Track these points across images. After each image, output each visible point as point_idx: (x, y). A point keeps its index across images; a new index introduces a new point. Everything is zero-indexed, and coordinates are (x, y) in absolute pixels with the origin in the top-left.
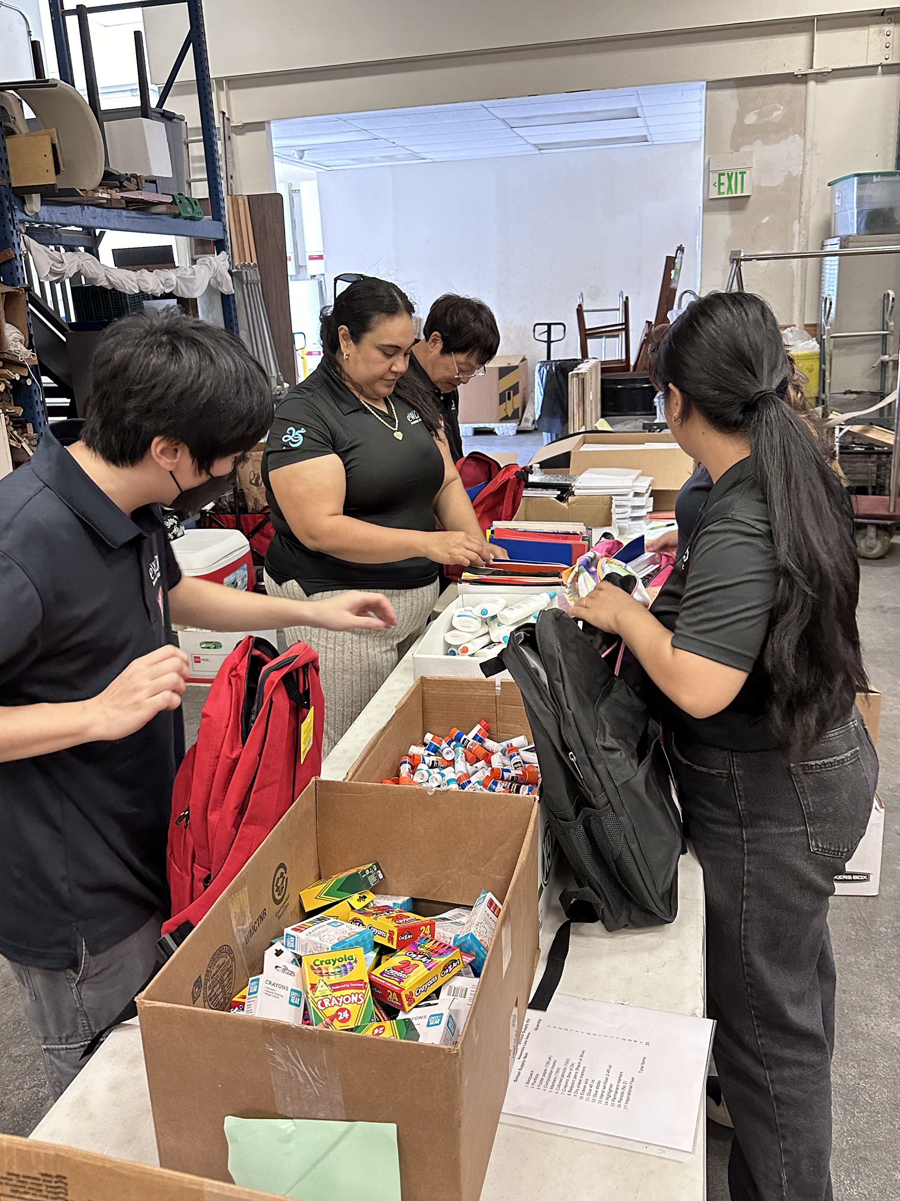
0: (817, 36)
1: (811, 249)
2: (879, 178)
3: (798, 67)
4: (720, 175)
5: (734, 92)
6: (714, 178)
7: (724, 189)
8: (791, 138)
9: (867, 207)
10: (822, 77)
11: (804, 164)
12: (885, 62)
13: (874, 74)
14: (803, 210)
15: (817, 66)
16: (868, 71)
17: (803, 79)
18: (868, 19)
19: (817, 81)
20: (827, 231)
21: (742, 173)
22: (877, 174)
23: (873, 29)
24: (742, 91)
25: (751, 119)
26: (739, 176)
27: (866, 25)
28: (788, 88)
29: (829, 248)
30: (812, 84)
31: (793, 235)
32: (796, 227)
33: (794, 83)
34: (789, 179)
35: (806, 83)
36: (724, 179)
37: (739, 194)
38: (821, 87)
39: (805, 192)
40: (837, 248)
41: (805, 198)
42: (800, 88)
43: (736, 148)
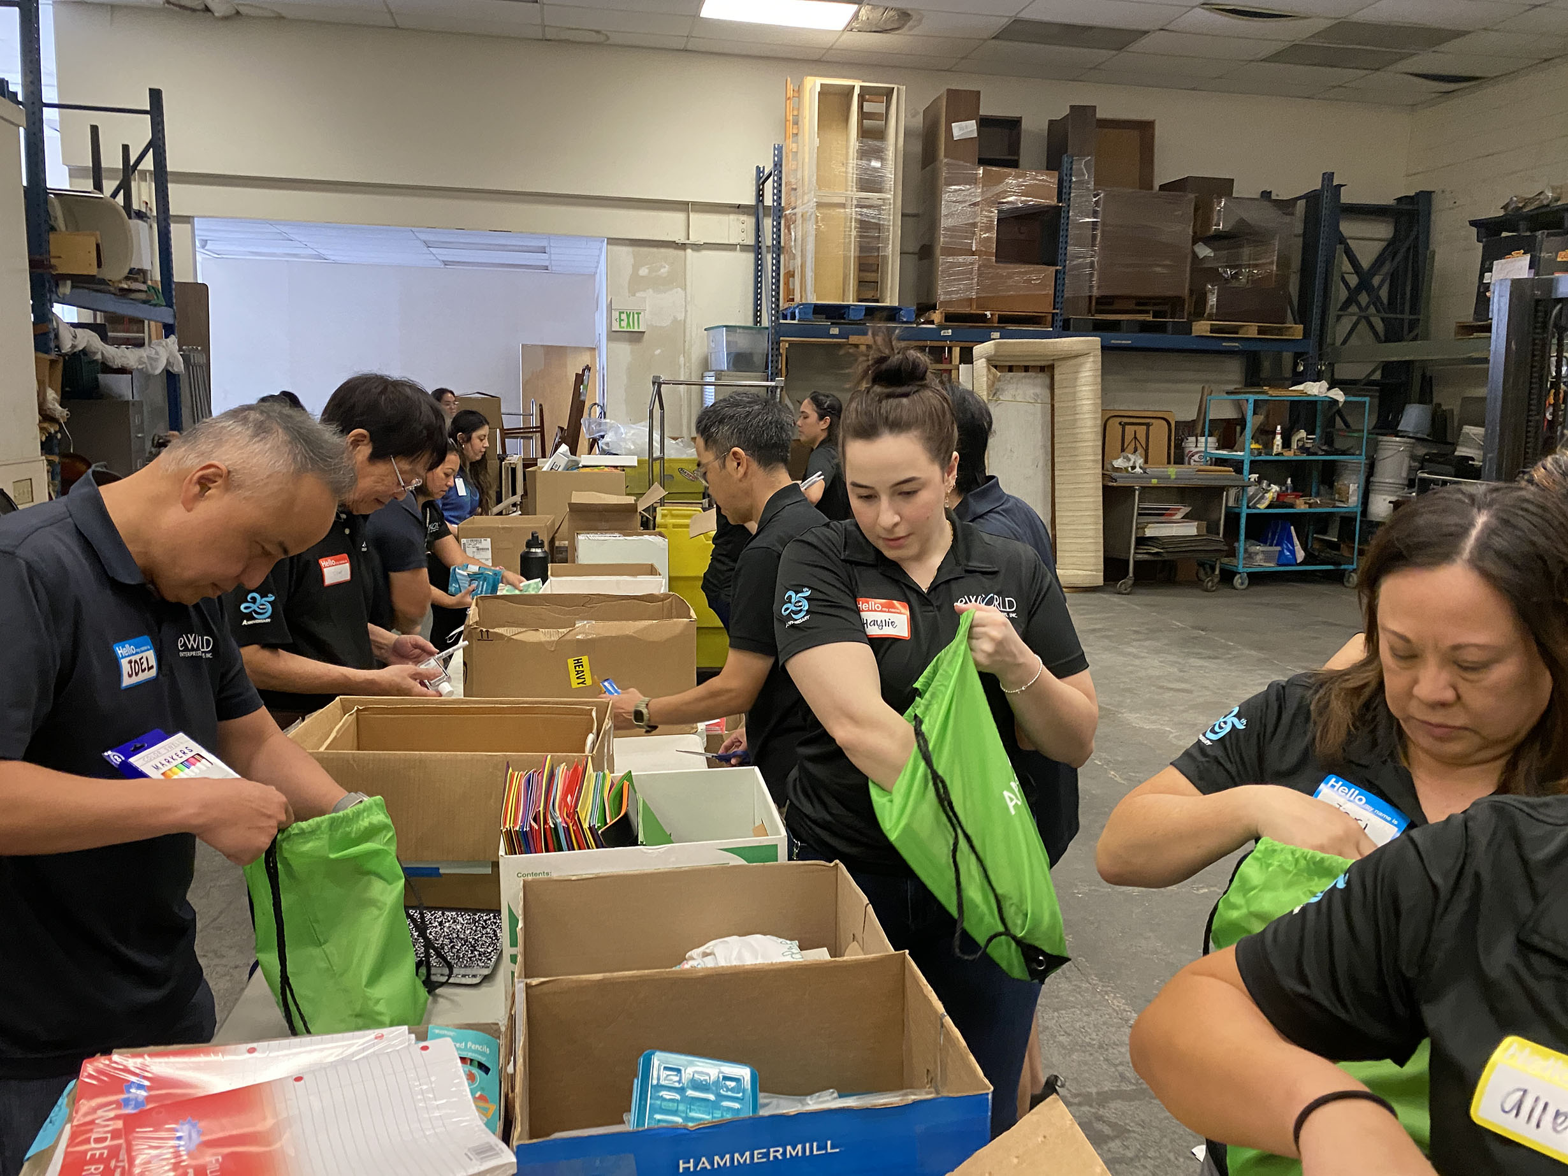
0: (691, 215)
1: (694, 379)
2: (741, 330)
3: (680, 238)
4: (620, 313)
5: (630, 249)
6: (615, 314)
7: (624, 324)
8: (675, 290)
9: (734, 350)
10: (697, 247)
11: (686, 311)
12: (742, 243)
13: (735, 250)
14: (687, 347)
15: (693, 239)
16: (730, 247)
17: (683, 246)
18: (728, 209)
19: (692, 249)
20: (705, 365)
21: (638, 314)
22: (740, 327)
23: (732, 217)
24: (637, 249)
25: (644, 271)
26: (636, 316)
27: (729, 213)
28: (671, 252)
29: (708, 380)
30: (689, 251)
31: (680, 366)
32: (682, 359)
33: (675, 248)
34: (675, 320)
35: (685, 250)
36: (624, 316)
37: (636, 329)
38: (696, 254)
39: (688, 334)
40: (713, 379)
41: (687, 339)
42: (681, 253)
43: (633, 293)
